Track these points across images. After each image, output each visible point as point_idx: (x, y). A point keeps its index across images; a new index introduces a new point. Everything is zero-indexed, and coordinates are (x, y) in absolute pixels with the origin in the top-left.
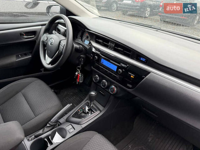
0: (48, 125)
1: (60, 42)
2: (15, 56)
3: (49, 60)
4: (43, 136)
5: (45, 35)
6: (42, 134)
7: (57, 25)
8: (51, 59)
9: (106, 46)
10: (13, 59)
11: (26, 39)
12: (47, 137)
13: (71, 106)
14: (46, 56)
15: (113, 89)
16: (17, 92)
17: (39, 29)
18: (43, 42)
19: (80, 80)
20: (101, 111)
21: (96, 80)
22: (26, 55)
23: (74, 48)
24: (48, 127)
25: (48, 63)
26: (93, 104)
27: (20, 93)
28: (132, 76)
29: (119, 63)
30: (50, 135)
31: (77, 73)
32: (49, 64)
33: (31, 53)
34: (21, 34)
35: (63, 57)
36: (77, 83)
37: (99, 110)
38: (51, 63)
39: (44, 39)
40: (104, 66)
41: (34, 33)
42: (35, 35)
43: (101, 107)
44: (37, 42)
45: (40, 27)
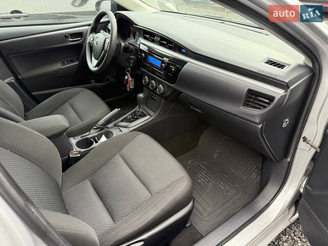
0: (95, 127)
1: (105, 40)
2: (60, 62)
3: (95, 62)
4: (89, 136)
5: (91, 35)
6: (89, 135)
7: (108, 25)
8: (97, 61)
9: (153, 41)
10: (58, 66)
11: (71, 42)
12: (94, 138)
13: (119, 111)
14: (93, 58)
15: (160, 88)
16: (64, 103)
17: (85, 29)
18: (90, 43)
19: (131, 85)
20: (151, 116)
21: (145, 82)
22: (72, 61)
23: (122, 47)
24: (95, 129)
25: (94, 65)
26: (143, 109)
27: (67, 103)
28: (173, 70)
29: (163, 58)
30: (96, 136)
31: (126, 77)
32: (95, 67)
33: (78, 59)
34: (66, 36)
35: (106, 59)
36: (128, 90)
37: (149, 115)
38: (97, 65)
39: (90, 39)
40: (151, 64)
41: (80, 34)
42: (81, 38)
43: (152, 113)
44: (84, 45)
45: (87, 27)
